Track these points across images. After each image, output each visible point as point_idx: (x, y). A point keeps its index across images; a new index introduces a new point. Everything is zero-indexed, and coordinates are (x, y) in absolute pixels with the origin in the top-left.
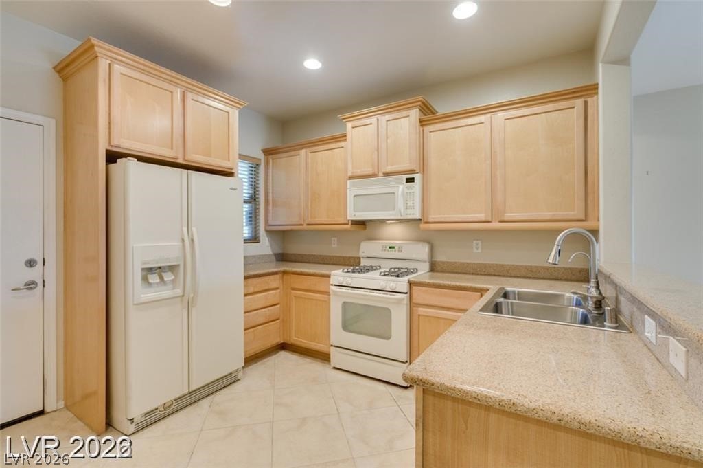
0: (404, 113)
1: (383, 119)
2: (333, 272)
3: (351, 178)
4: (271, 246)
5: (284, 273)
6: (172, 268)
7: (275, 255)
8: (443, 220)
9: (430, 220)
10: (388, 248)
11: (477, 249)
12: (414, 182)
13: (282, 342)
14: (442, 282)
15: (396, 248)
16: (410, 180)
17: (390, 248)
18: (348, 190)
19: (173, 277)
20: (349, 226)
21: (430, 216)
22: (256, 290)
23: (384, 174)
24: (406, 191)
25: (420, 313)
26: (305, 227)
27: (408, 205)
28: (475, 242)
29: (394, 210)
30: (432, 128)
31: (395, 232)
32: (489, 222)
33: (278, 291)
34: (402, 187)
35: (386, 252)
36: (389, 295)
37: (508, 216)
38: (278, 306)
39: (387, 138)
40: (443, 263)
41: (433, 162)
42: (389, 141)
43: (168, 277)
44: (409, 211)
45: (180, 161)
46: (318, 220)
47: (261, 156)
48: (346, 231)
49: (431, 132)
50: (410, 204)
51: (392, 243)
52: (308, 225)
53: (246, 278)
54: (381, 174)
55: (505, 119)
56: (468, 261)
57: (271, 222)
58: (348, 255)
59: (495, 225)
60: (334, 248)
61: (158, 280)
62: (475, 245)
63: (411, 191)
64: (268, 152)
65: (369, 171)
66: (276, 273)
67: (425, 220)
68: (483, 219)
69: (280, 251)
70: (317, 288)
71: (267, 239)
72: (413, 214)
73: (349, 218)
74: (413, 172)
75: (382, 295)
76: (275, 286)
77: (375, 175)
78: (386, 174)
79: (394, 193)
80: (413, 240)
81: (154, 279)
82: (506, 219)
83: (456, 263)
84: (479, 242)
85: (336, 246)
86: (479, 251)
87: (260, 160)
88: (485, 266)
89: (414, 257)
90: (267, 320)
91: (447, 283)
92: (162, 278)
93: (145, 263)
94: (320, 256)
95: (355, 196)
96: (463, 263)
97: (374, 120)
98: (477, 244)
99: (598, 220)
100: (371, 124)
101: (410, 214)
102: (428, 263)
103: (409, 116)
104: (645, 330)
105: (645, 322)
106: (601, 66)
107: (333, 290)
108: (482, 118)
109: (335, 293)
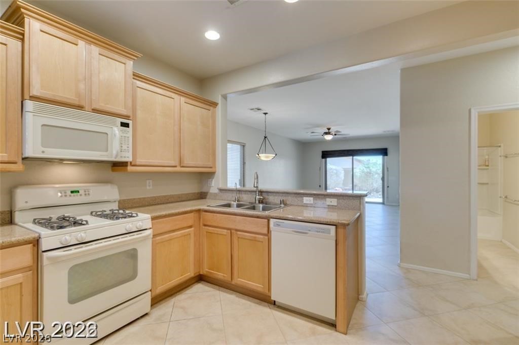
0: (120, 58)
1: (95, 50)
3: (34, 98)
9: (138, 163)
10: (69, 193)
11: (149, 186)
12: (128, 127)
15: (82, 192)
16: (125, 125)
17: (72, 192)
23: (93, 109)
24: (121, 134)
25: (157, 242)
27: (123, 148)
28: (148, 181)
29: (107, 151)
30: (138, 83)
32: (175, 167)
34: (117, 130)
39: (99, 73)
42: (101, 76)
44: (124, 154)
49: (138, 87)
50: (125, 147)
51: (75, 186)
59: (178, 169)
62: (148, 183)
63: (125, 135)
65: (72, 99)
67: (133, 164)
74: (127, 117)
77: (80, 107)
78: (95, 111)
79: (107, 134)
84: (151, 181)
86: (151, 187)
88: (155, 198)
95: (43, 125)
96: (140, 199)
97: (81, 43)
98: (149, 183)
99: (215, 167)
100: (77, 45)
101: (125, 157)
102: (117, 203)
103: (125, 64)
104: (303, 202)
105: (303, 199)
106: (220, 96)
107: (49, 258)
108: (173, 95)
109: (55, 260)
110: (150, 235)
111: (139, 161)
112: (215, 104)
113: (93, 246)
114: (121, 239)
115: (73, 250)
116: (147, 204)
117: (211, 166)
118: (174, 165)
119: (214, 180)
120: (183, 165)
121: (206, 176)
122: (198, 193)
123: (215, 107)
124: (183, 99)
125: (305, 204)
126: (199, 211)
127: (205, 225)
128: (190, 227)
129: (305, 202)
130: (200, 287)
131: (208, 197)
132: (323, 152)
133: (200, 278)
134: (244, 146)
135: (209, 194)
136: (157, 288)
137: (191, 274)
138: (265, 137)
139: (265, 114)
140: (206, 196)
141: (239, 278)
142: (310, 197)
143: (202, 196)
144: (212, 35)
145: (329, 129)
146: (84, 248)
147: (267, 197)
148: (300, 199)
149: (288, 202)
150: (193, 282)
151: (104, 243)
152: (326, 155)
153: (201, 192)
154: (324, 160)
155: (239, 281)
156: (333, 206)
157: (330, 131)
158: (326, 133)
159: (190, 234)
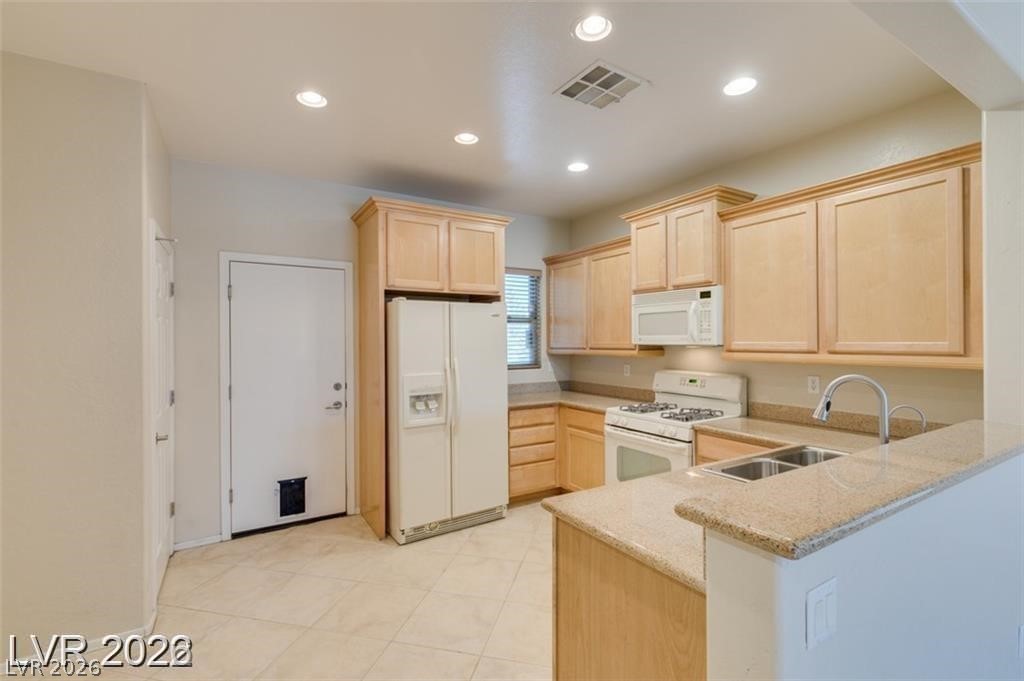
0: (698, 207)
1: (674, 216)
2: (609, 409)
3: (635, 292)
4: (555, 372)
5: (561, 406)
6: (437, 397)
7: (560, 383)
9: (733, 347)
10: (688, 381)
11: (813, 388)
12: (709, 297)
13: (558, 486)
15: (698, 383)
16: (706, 295)
17: (691, 381)
18: (633, 308)
19: (436, 405)
20: (635, 352)
22: (526, 423)
23: (674, 286)
24: (700, 309)
26: (588, 352)
27: (704, 327)
29: (686, 333)
30: (735, 223)
33: (553, 426)
34: (695, 304)
35: (686, 387)
36: (668, 443)
37: (840, 345)
38: (553, 444)
39: (677, 241)
40: (764, 405)
41: (737, 269)
42: (679, 244)
43: (433, 405)
44: (704, 335)
45: (446, 291)
46: (601, 343)
47: (542, 267)
48: (632, 357)
49: (734, 229)
51: (692, 374)
52: (591, 349)
53: (511, 409)
54: (670, 288)
55: (837, 206)
56: (801, 406)
57: (553, 345)
58: (643, 388)
60: (626, 378)
61: (424, 408)
62: (810, 384)
63: (707, 309)
64: (551, 261)
65: (655, 282)
66: (551, 406)
67: (728, 348)
68: (805, 348)
69: (567, 379)
70: (592, 426)
71: (549, 364)
72: (710, 340)
73: (634, 342)
74: (708, 284)
75: (660, 441)
76: (547, 419)
77: (663, 289)
78: (677, 287)
79: (685, 312)
80: (723, 372)
81: (420, 406)
82: (837, 349)
83: (781, 407)
84: (817, 378)
85: (628, 375)
86: (816, 392)
87: (540, 271)
89: (719, 395)
90: (539, 458)
92: (427, 405)
93: (413, 391)
94: (610, 387)
95: (640, 315)
96: (791, 408)
97: (662, 219)
98: (814, 382)
100: (658, 224)
103: (703, 211)
107: (609, 432)
109: (611, 435)
110: (684, 449)
111: (737, 344)
112: (973, 151)
114: (653, 440)
115: (619, 432)
144: (740, 86)
146: (626, 433)
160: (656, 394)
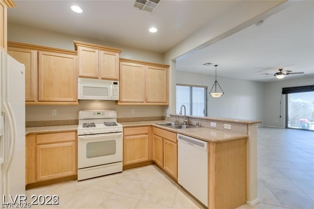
0: (113, 53)
1: (102, 52)
2: (79, 128)
3: (80, 77)
8: (130, 101)
9: (123, 101)
10: (96, 113)
11: (133, 112)
12: (117, 84)
14: (136, 125)
15: (101, 114)
16: (115, 83)
17: (98, 113)
18: (79, 83)
21: (123, 99)
24: (114, 88)
25: (127, 139)
26: (37, 102)
28: (132, 110)
29: (107, 96)
30: (123, 63)
31: (97, 106)
32: (143, 102)
34: (112, 86)
35: (96, 116)
36: (115, 134)
39: (104, 62)
41: (124, 77)
42: (105, 63)
44: (115, 97)
46: (52, 99)
49: (123, 65)
50: (115, 94)
51: (99, 111)
54: (100, 78)
58: (66, 119)
59: (145, 103)
60: (54, 116)
63: (116, 88)
67: (120, 101)
70: (64, 140)
72: (117, 98)
73: (78, 98)
74: (117, 80)
75: (111, 134)
77: (97, 78)
78: (102, 79)
79: (107, 88)
82: (148, 101)
84: (134, 109)
85: (56, 114)
86: (134, 113)
88: (136, 118)
91: (138, 125)
94: (41, 121)
95: (83, 87)
96: (128, 118)
97: (97, 51)
98: (133, 110)
99: (169, 102)
100: (95, 52)
101: (115, 98)
102: (116, 119)
103: (115, 55)
104: (210, 125)
105: (210, 124)
106: (171, 61)
107: (80, 138)
108: (141, 65)
109: (81, 139)
110: (121, 135)
111: (123, 100)
112: (168, 66)
113: (96, 136)
114: (108, 135)
115: (88, 136)
116: (132, 121)
117: (166, 102)
118: (142, 101)
119: (168, 109)
120: (147, 101)
121: (164, 107)
122: (161, 117)
123: (169, 68)
124: (147, 67)
125: (211, 127)
126: (152, 126)
127: (154, 134)
128: (146, 134)
129: (211, 125)
130: (152, 167)
131: (166, 119)
132: (283, 89)
133: (153, 163)
134: (207, 88)
135: (166, 117)
136: (126, 161)
137: (146, 159)
138: (216, 82)
139: (216, 66)
140: (165, 118)
141: (165, 166)
142: (214, 122)
143: (163, 118)
144: (153, 30)
145: (281, 70)
146: (92, 136)
147: (191, 121)
148: (209, 123)
149: (202, 125)
150: (149, 164)
151: (100, 135)
152: (286, 91)
153: (163, 117)
154: (284, 95)
155: (165, 168)
156: (228, 129)
157: (282, 71)
158: (278, 74)
159: (146, 138)
160: (79, 120)
